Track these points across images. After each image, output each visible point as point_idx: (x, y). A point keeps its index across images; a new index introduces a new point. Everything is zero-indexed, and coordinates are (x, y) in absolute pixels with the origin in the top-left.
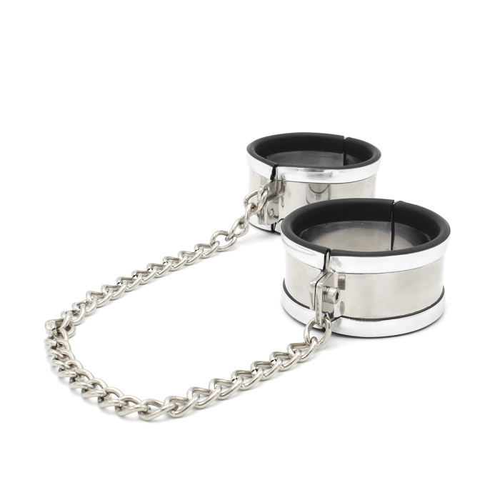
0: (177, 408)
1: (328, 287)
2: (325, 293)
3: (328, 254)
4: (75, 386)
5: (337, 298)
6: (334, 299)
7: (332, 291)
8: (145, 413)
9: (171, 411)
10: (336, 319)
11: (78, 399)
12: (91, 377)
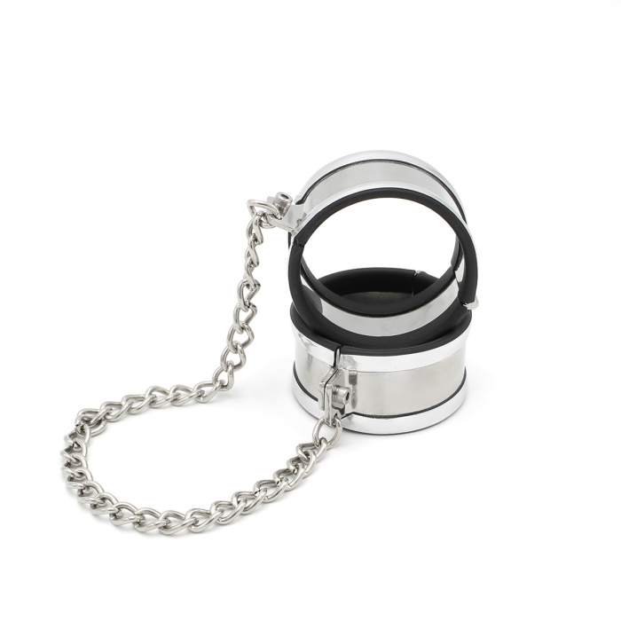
0: (197, 522)
1: (338, 386)
2: (335, 393)
3: (338, 351)
4: (83, 501)
5: (347, 398)
6: (344, 399)
7: (342, 392)
8: (165, 527)
9: (190, 526)
10: (348, 415)
11: (87, 516)
12: (101, 491)
